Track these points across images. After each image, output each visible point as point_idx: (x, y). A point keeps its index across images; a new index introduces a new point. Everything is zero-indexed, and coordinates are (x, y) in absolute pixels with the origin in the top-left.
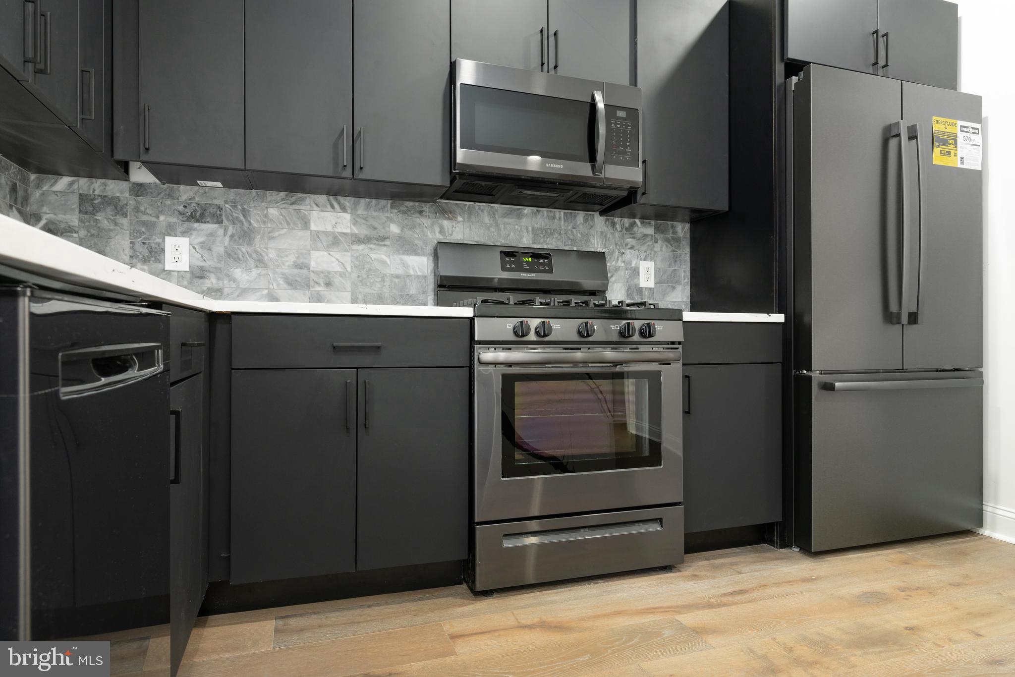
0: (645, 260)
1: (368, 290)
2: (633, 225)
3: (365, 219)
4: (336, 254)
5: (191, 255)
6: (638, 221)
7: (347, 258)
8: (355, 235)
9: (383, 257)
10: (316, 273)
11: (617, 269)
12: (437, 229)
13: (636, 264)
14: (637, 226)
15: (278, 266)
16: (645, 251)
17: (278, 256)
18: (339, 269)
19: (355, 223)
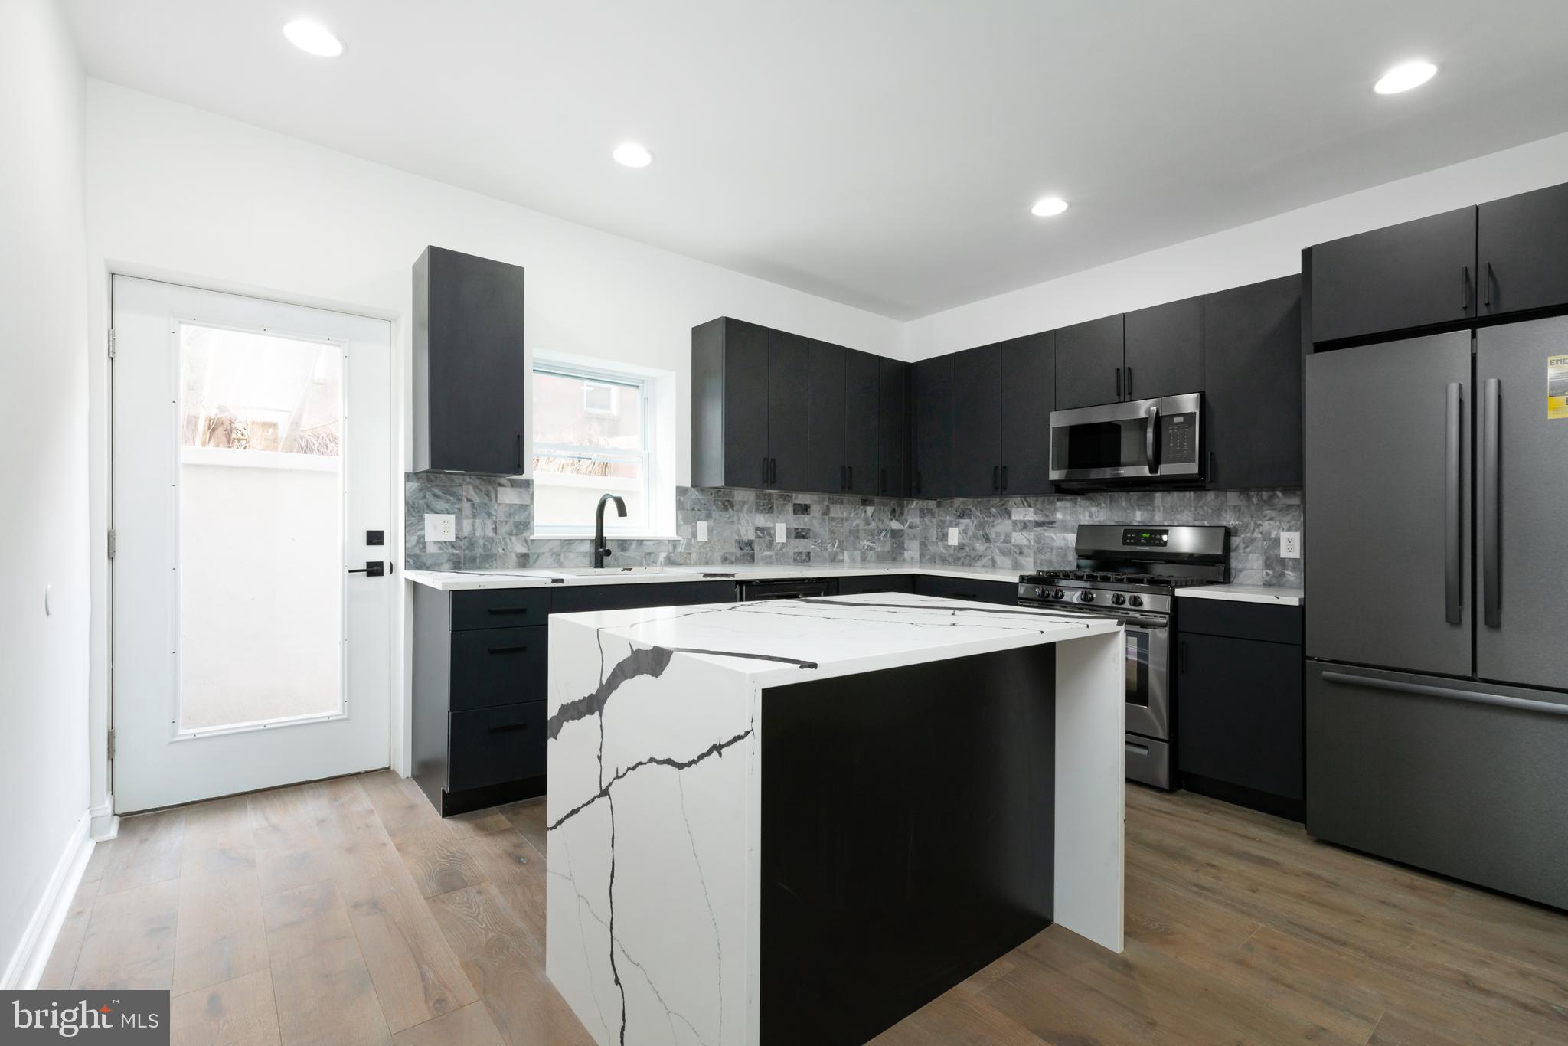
0: (1288, 531)
1: (1043, 557)
2: (1271, 498)
3: (1042, 511)
4: (1025, 534)
5: (959, 537)
6: (1279, 494)
7: (1031, 536)
8: (1035, 521)
9: (1052, 535)
10: (1015, 546)
11: (1253, 540)
12: (1087, 514)
13: (1276, 535)
14: (1278, 497)
15: (995, 542)
16: (1289, 522)
17: (997, 536)
18: (1027, 543)
19: (1036, 514)
